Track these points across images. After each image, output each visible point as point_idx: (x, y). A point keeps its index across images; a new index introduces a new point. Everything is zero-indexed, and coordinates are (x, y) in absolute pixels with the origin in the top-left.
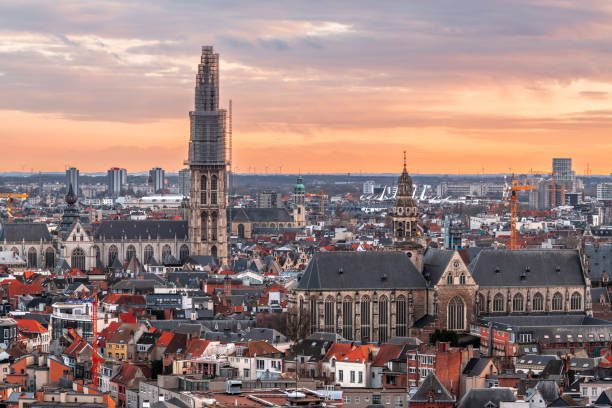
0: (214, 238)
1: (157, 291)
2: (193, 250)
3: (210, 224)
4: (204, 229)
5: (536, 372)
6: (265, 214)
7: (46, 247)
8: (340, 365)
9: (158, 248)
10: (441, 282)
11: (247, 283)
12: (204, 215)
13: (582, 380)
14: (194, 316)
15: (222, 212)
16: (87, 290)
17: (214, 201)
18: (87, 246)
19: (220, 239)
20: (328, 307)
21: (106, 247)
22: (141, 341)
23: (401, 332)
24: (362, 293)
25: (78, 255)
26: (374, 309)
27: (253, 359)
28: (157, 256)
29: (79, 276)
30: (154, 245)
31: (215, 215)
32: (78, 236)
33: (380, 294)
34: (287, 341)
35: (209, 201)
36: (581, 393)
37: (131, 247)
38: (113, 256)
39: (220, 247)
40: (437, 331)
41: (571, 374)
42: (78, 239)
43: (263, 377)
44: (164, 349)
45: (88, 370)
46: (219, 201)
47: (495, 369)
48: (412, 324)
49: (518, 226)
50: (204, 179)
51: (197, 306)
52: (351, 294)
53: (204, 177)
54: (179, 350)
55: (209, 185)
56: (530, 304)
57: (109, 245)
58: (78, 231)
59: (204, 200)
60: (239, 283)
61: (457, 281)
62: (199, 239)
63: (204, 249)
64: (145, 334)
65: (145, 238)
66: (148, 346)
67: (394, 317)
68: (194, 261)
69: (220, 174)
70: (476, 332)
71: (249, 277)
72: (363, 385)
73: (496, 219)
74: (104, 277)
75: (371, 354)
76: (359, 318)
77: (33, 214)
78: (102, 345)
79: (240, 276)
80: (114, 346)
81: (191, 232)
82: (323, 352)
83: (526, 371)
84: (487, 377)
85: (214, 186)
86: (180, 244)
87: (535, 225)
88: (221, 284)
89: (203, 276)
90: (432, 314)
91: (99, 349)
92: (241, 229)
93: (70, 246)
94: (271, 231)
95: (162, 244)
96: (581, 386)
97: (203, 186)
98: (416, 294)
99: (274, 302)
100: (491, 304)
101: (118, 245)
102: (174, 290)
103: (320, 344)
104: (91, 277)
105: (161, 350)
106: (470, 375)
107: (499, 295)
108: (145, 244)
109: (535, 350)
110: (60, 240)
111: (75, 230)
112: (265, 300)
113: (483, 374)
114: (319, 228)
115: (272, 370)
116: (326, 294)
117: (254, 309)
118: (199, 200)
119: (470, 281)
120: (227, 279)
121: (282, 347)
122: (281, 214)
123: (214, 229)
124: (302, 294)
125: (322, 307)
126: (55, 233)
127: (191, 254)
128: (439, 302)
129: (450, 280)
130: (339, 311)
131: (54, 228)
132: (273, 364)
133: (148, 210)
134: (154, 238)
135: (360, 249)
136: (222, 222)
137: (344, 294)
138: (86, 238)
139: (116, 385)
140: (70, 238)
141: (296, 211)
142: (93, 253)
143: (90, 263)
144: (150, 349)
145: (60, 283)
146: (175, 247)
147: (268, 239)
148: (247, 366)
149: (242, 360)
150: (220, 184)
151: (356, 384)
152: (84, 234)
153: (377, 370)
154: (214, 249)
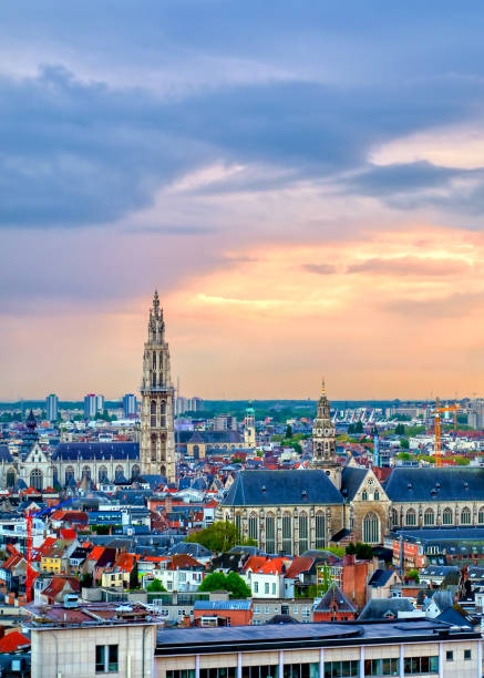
0: (163, 459)
1: (102, 508)
2: (144, 470)
3: (159, 446)
4: (154, 450)
5: (439, 583)
6: (218, 436)
7: (7, 467)
8: (255, 577)
9: (111, 467)
10: (356, 498)
11: (187, 500)
12: (154, 437)
13: (477, 590)
14: (130, 532)
15: (171, 435)
16: (38, 508)
17: (163, 424)
18: (45, 467)
19: (168, 459)
20: (252, 522)
21: (63, 467)
22: (74, 556)
23: (320, 544)
24: (283, 509)
25: (36, 475)
26: (295, 524)
27: (175, 572)
28: (111, 476)
29: (34, 495)
30: (108, 465)
31: (164, 437)
32: (36, 457)
33: (300, 509)
34: (209, 554)
35: (158, 424)
36: (477, 602)
37: (86, 467)
38: (70, 476)
39: (168, 467)
40: (351, 544)
41: (468, 584)
42: (36, 460)
43: (184, 589)
44: (95, 563)
45: (22, 583)
46: (168, 424)
47: (399, 580)
48: (330, 538)
49: (451, 446)
50: (154, 403)
51: (135, 522)
52: (274, 510)
53: (153, 401)
54: (109, 564)
55: (158, 410)
56: (441, 518)
57: (65, 466)
58: (36, 453)
59: (153, 423)
60: (179, 500)
61: (371, 497)
62: (149, 460)
63: (154, 469)
64: (78, 549)
65: (99, 458)
66: (79, 561)
67: (314, 532)
68: (142, 480)
69: (169, 399)
70: (389, 545)
71: (191, 495)
72: (276, 596)
73: (431, 439)
74: (57, 496)
75: (284, 567)
76: (281, 533)
77: (9, 437)
78: (38, 559)
79: (181, 494)
80: (48, 560)
81: (142, 453)
82: (240, 565)
83: (429, 582)
84: (391, 587)
85: (163, 411)
86: (132, 465)
87: (469, 445)
88: (163, 501)
89: (149, 494)
90: (348, 528)
91: (35, 564)
92: (196, 450)
93: (30, 466)
94: (224, 452)
95: (115, 465)
96: (477, 596)
97: (153, 411)
98: (333, 510)
99: (209, 518)
100: (404, 518)
101: (74, 465)
102: (117, 508)
103: (238, 557)
104: (45, 496)
105: (92, 564)
106: (375, 586)
107: (411, 510)
108: (99, 465)
109: (441, 561)
110: (20, 461)
111: (34, 452)
112: (200, 516)
113: (387, 585)
114: (269, 449)
115: (193, 582)
116: (250, 510)
117: (190, 525)
118: (149, 424)
119: (383, 496)
120: (169, 496)
121: (203, 561)
122: (233, 436)
123: (163, 450)
124: (227, 510)
125: (246, 522)
126: (16, 454)
127: (142, 473)
128: (354, 517)
129: (365, 496)
130: (262, 526)
131: (16, 451)
132: (194, 576)
133: (116, 433)
134: (107, 458)
135: (301, 468)
136: (170, 443)
137: (267, 509)
138: (44, 459)
139: (46, 597)
140: (29, 460)
141: (246, 433)
142: (50, 473)
143: (47, 482)
144: (82, 563)
145: (14, 502)
146: (126, 467)
147: (221, 459)
148: (170, 579)
149: (166, 573)
150: (168, 408)
151: (270, 596)
152: (43, 455)
153: (290, 582)
154: (163, 469)
